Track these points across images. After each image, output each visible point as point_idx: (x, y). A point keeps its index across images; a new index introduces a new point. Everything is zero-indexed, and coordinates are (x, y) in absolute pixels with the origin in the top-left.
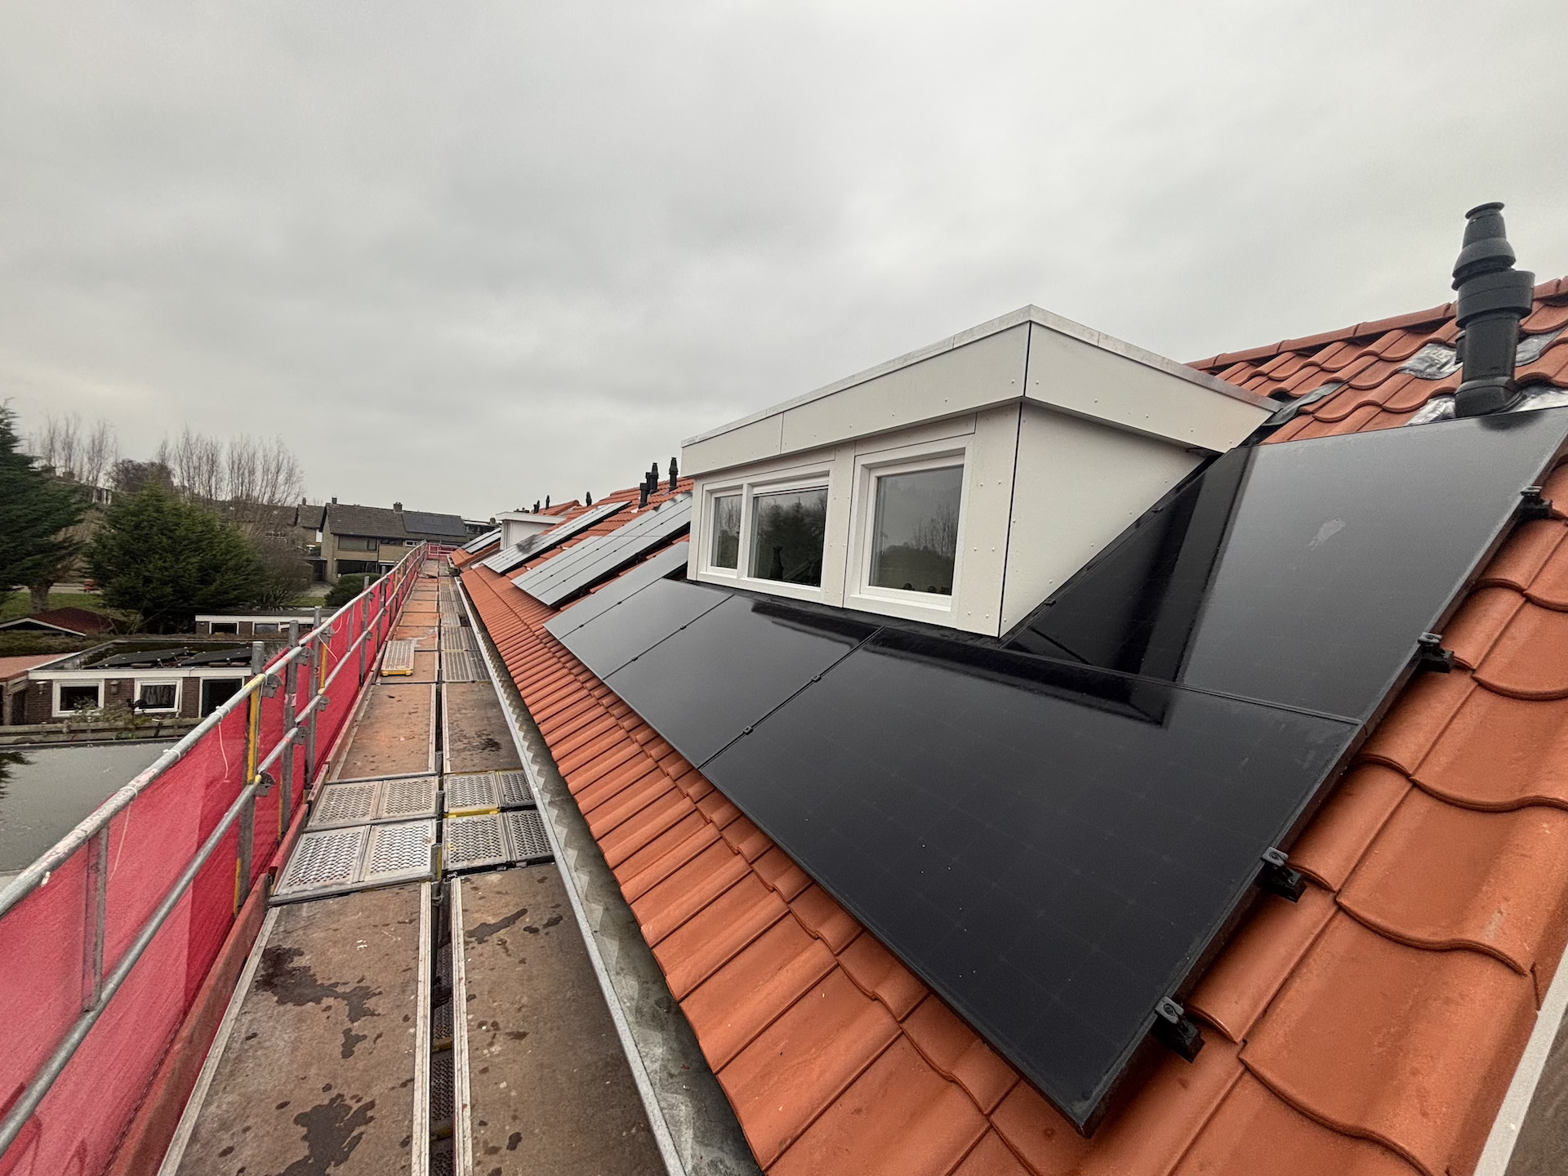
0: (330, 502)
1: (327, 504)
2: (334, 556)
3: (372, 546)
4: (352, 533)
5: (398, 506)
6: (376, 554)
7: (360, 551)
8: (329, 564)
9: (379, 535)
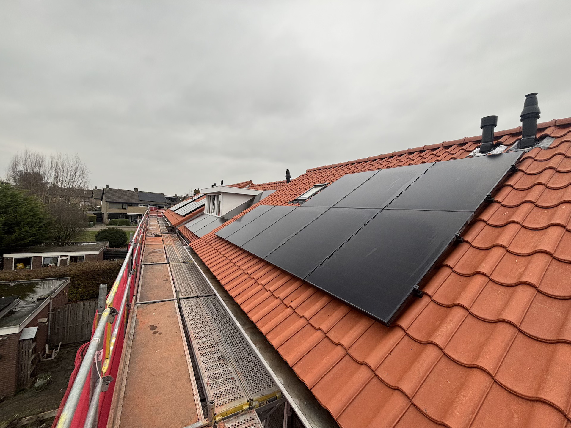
0: (106, 187)
1: (104, 188)
2: (107, 212)
3: (124, 207)
4: (115, 201)
5: (136, 189)
6: (126, 210)
7: (119, 209)
8: (105, 214)
9: (128, 202)
